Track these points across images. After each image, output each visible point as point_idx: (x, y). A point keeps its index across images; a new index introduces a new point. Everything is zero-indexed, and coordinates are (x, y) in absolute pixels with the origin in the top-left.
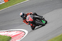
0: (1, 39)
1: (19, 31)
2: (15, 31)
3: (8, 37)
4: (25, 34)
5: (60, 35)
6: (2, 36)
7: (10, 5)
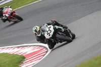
0: (8, 60)
3: (19, 57)
4: (47, 52)
6: (10, 54)
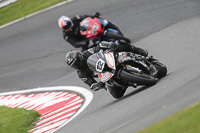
0: (6, 119)
1: (64, 91)
2: (50, 92)
3: (28, 113)
4: (82, 103)
5: (197, 103)
6: (10, 109)
7: (34, 7)
